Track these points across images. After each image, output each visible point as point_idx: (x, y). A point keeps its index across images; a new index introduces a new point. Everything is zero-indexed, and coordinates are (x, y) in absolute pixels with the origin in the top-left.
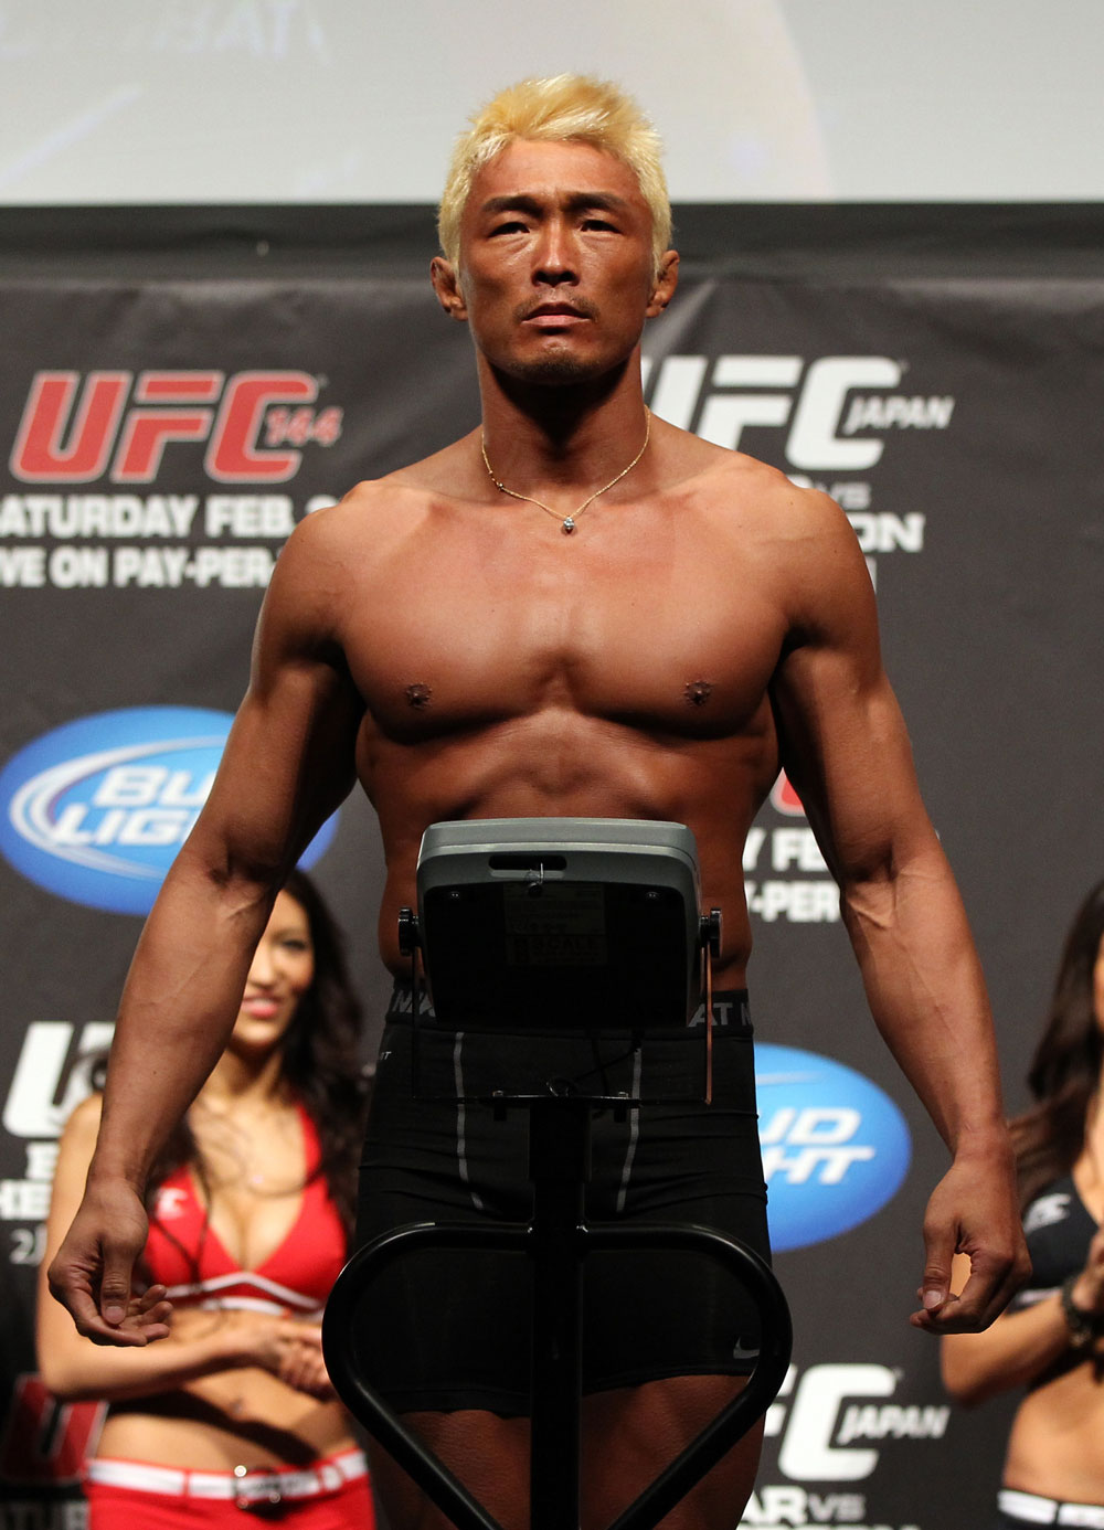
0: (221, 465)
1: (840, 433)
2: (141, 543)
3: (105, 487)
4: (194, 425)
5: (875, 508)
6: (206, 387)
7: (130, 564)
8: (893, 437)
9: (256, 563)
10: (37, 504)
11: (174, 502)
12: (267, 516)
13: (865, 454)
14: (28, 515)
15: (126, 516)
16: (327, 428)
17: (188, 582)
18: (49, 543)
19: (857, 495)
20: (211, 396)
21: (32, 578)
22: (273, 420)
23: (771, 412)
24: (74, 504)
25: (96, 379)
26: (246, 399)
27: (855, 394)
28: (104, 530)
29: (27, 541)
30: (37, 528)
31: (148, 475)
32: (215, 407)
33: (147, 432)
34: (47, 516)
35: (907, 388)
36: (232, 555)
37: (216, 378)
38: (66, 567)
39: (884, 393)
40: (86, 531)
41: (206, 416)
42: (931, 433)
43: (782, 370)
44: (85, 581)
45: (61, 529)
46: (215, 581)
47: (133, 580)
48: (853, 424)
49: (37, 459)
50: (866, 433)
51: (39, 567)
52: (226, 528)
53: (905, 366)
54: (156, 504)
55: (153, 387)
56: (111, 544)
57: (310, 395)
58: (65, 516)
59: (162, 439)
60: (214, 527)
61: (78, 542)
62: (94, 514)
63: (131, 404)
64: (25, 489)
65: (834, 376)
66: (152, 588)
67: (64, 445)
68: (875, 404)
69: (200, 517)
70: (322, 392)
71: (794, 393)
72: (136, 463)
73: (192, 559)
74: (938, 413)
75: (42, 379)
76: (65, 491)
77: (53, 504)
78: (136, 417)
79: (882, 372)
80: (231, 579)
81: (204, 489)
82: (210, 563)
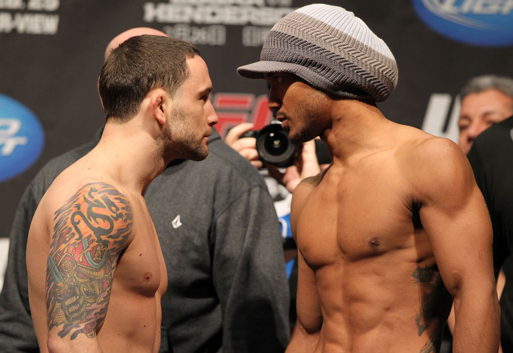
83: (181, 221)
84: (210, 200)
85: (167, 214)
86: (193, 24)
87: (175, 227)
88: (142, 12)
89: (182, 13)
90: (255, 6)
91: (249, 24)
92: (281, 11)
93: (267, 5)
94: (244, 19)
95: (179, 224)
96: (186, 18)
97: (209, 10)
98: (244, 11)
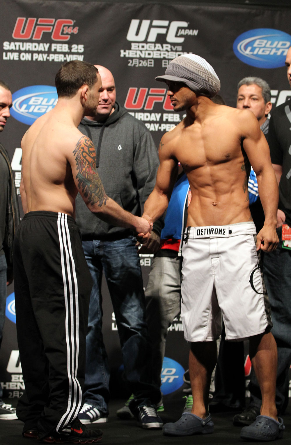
0: (54, 37)
1: (176, 36)
2: (38, 52)
3: (31, 41)
4: (49, 29)
5: (183, 51)
6: (52, 22)
7: (36, 56)
8: (186, 37)
9: (61, 57)
10: (17, 44)
11: (45, 44)
12: (63, 48)
13: (181, 40)
14: (15, 46)
15: (35, 47)
16: (76, 31)
17: (47, 60)
18: (20, 52)
19: (180, 48)
20: (53, 23)
21: (16, 59)
22: (65, 29)
23: (163, 31)
24: (25, 44)
25: (29, 19)
26: (60, 24)
27: (179, 28)
28: (31, 49)
29: (15, 51)
30: (17, 49)
31: (40, 39)
32: (53, 26)
33: (40, 30)
34: (19, 46)
35: (189, 28)
36: (56, 55)
37: (54, 20)
38: (23, 57)
39: (185, 28)
40: (27, 49)
41: (52, 27)
42: (194, 36)
43: (165, 23)
44: (27, 59)
45: (22, 49)
46: (53, 60)
47: (37, 60)
48: (179, 35)
49: (17, 34)
50: (181, 36)
51: (18, 56)
52: (55, 50)
53: (189, 23)
54: (41, 45)
55: (41, 21)
56: (32, 52)
57: (72, 24)
58: (23, 47)
59: (43, 31)
60: (53, 50)
61: (26, 52)
62: (28, 46)
63: (36, 24)
64: (15, 41)
65: (175, 25)
66: (40, 61)
67: (23, 32)
68: (183, 30)
69: (50, 47)
70: (74, 23)
71: (168, 28)
72: (37, 36)
73: (48, 56)
74: (196, 32)
75: (18, 18)
76: (23, 41)
77: (21, 44)
78: (37, 27)
79: (185, 24)
80: (56, 60)
81: (51, 42)
82: (52, 57)
83: (121, 147)
84: (132, 137)
85: (115, 144)
86: (140, 58)
87: (119, 149)
88: (120, 53)
89: (136, 54)
90: (167, 51)
91: (164, 58)
92: (178, 53)
93: (172, 50)
94: (162, 57)
95: (121, 148)
96: (138, 56)
97: (147, 52)
98: (162, 53)
